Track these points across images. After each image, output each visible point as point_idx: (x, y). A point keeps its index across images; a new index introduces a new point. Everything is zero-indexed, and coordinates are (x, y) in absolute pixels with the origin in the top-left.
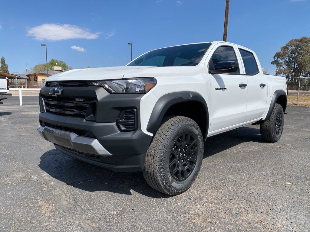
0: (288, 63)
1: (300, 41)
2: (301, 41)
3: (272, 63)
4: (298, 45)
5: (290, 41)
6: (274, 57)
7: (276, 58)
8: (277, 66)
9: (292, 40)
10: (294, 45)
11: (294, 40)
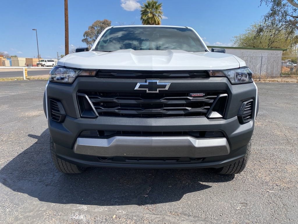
1: (103, 23)
3: (83, 41)
4: (102, 26)
5: (95, 22)
6: (84, 35)
7: (85, 36)
8: (87, 44)
9: (97, 21)
10: (99, 26)
11: (98, 21)
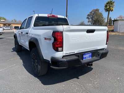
0: (92, 18)
2: (96, 10)
3: (87, 18)
7: (88, 16)
9: (93, 10)
